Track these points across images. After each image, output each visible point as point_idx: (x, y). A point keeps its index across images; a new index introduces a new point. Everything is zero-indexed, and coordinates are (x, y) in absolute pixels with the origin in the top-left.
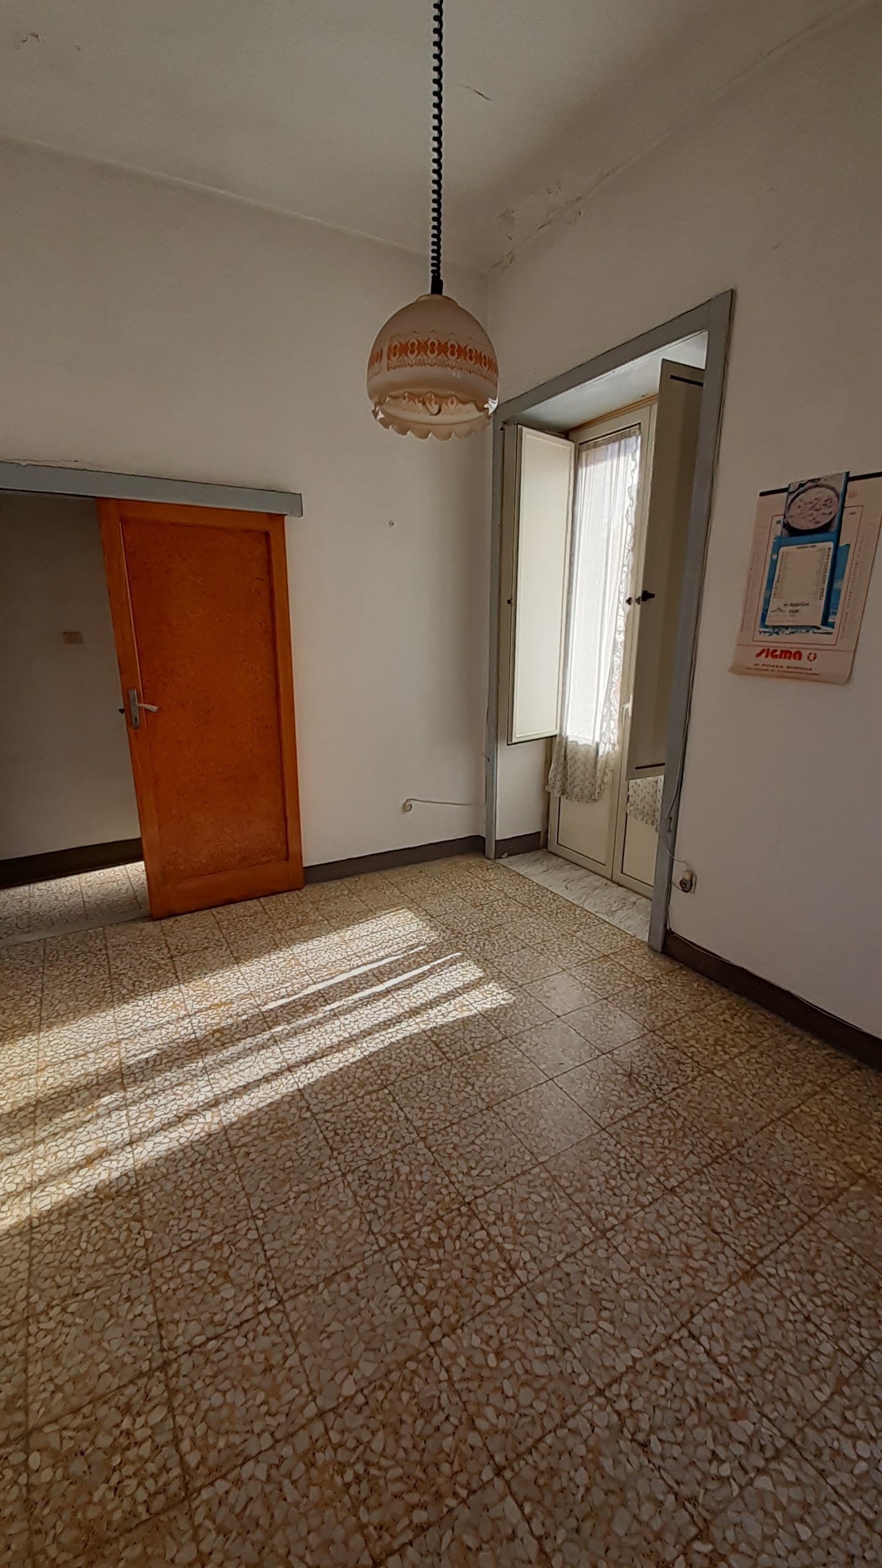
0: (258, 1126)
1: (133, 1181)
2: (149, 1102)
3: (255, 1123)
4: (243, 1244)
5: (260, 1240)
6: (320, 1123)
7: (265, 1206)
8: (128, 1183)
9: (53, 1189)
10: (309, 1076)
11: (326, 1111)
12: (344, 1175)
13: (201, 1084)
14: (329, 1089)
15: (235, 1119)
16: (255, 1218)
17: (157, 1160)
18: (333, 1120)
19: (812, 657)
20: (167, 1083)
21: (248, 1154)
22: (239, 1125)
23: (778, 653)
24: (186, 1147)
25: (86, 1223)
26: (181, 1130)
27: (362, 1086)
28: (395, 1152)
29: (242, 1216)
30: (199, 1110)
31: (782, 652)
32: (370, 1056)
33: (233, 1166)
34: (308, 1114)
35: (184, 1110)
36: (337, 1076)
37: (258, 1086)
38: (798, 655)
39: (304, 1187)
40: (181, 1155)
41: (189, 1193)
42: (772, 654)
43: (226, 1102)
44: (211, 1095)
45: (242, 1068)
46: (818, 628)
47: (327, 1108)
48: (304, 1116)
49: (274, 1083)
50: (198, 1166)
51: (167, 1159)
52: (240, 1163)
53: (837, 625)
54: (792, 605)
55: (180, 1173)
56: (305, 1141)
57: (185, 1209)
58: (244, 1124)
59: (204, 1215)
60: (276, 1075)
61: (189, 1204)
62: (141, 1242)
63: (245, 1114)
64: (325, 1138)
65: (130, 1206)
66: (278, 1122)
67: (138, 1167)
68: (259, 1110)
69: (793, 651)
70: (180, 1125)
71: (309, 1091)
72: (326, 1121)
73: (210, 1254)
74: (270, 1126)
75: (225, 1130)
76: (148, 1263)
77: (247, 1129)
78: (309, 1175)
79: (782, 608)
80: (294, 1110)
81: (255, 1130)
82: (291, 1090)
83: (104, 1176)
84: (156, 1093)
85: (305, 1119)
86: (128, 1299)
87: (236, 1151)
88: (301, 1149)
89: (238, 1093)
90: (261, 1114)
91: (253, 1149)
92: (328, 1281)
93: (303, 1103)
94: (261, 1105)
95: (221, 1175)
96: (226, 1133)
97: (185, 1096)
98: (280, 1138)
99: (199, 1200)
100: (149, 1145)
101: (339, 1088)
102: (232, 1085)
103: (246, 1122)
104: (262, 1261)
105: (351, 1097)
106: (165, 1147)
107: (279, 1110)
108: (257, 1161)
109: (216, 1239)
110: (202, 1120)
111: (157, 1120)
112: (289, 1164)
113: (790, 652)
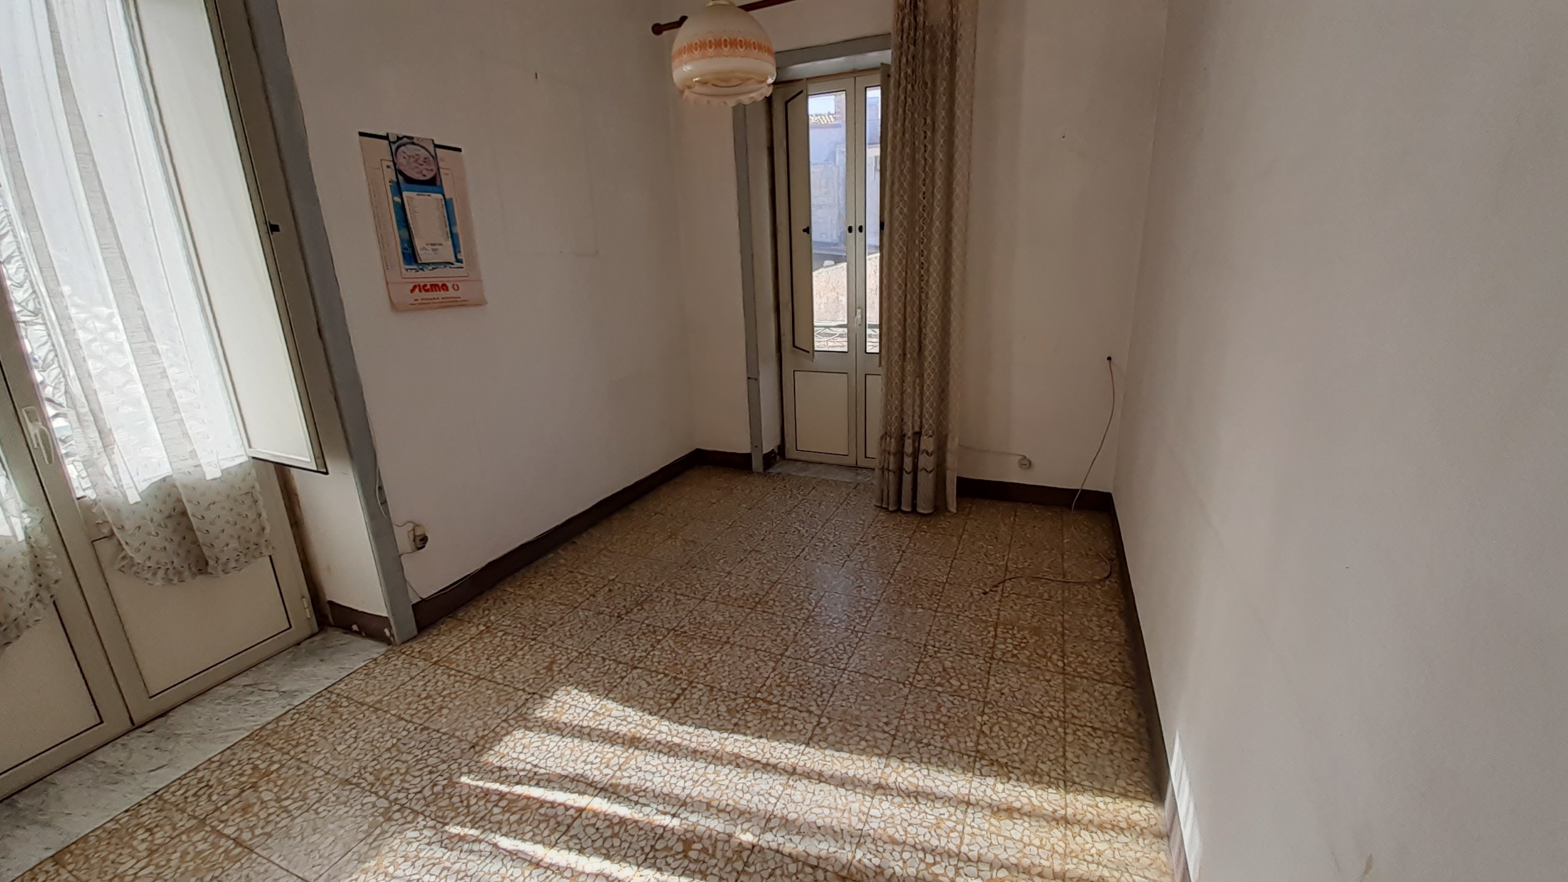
0: (862, 739)
1: (978, 765)
2: (935, 842)
3: (863, 743)
4: (926, 677)
5: (917, 673)
6: (822, 708)
7: (901, 686)
8: (983, 766)
9: (1045, 805)
10: (787, 752)
11: (810, 712)
12: (844, 669)
13: (875, 825)
14: (788, 728)
15: (875, 759)
16: (911, 684)
17: (952, 770)
18: (813, 703)
19: (456, 287)
20: (906, 855)
21: (886, 724)
22: (877, 751)
23: (428, 287)
24: (925, 763)
25: (1022, 756)
26: (921, 783)
27: (766, 711)
28: (805, 660)
29: (917, 690)
30: (895, 793)
31: (431, 285)
32: (726, 730)
33: (902, 722)
34: (824, 720)
35: (909, 803)
36: (770, 734)
37: (832, 777)
38: (444, 287)
39: (872, 680)
40: (933, 760)
41: (942, 726)
42: (424, 288)
43: (869, 782)
44: (876, 801)
45: (827, 811)
46: (452, 264)
47: (805, 715)
48: (827, 721)
49: (817, 768)
50: (925, 741)
51: (945, 764)
52: (895, 722)
53: (464, 261)
54: (431, 244)
55: (940, 745)
56: (844, 704)
57: (949, 717)
58: (870, 748)
59: (939, 706)
60: (808, 775)
61: (944, 719)
62: (986, 718)
63: (863, 757)
64: (831, 696)
65: (986, 746)
66: (848, 731)
67: (970, 775)
68: (851, 752)
69: (440, 284)
70: (920, 789)
71: (802, 739)
72: (818, 706)
73: (947, 684)
74: (856, 732)
75: (888, 755)
76: (986, 704)
77: (872, 743)
78: (862, 683)
79: (426, 247)
80: (829, 731)
81: (868, 738)
82: (812, 750)
83: (1000, 787)
84: (923, 850)
85: (828, 718)
86: (1003, 694)
87: (893, 732)
88: (852, 700)
89: (853, 783)
90: (852, 747)
91: (881, 724)
92: (898, 639)
93: (818, 731)
94: (846, 755)
95: (914, 722)
96: (890, 752)
97: (898, 821)
98: (857, 718)
99: (937, 717)
100: (954, 789)
101: (781, 723)
102: (851, 797)
103: (868, 750)
104: (922, 665)
105: (784, 709)
106: (941, 777)
107: (838, 739)
108: (885, 714)
109: (939, 689)
110: (900, 780)
111: (936, 812)
112: (867, 698)
113: (437, 285)
